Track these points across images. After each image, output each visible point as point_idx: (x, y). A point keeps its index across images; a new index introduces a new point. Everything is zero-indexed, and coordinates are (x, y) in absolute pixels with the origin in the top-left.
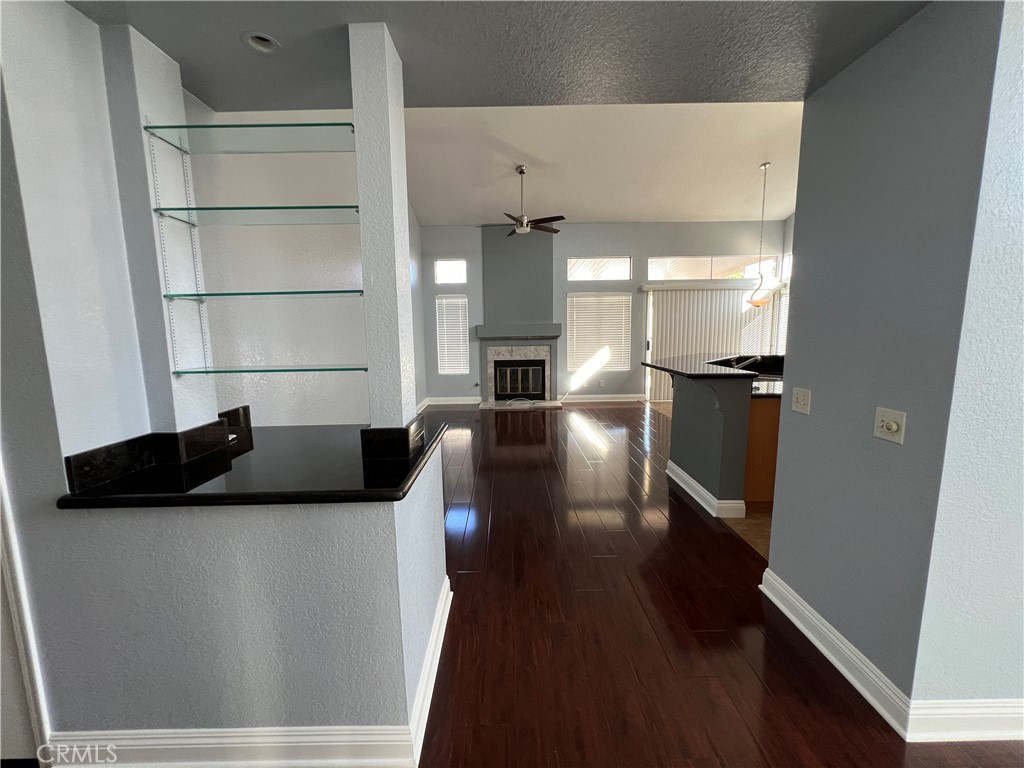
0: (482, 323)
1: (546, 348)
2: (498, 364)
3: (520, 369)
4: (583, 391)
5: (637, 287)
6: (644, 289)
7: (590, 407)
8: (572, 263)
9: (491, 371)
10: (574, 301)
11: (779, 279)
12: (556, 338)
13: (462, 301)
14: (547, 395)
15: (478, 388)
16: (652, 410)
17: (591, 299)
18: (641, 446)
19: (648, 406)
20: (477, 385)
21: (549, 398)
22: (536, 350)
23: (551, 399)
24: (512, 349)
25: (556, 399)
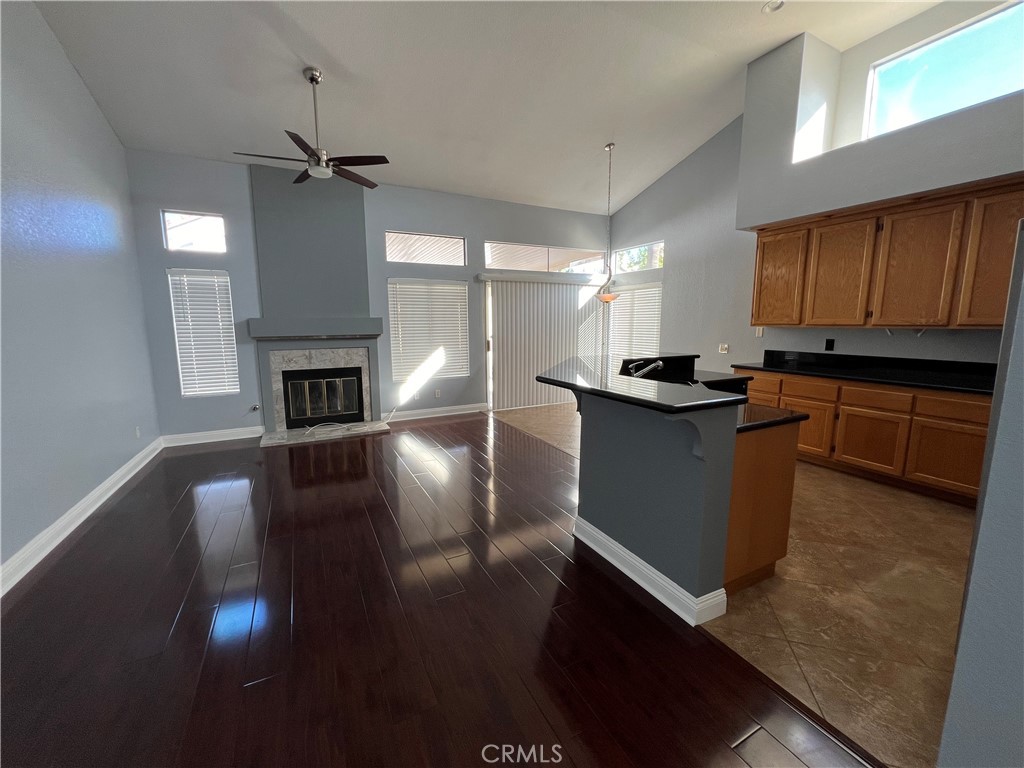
0: (257, 315)
1: (362, 352)
2: (288, 376)
3: (324, 382)
4: (413, 405)
5: (474, 275)
6: (482, 278)
7: (426, 425)
8: (391, 239)
9: (278, 385)
10: (397, 288)
11: (607, 276)
12: (375, 337)
13: (220, 281)
14: (367, 414)
15: (258, 414)
16: (495, 420)
17: (419, 288)
18: (484, 462)
19: (491, 415)
20: (255, 409)
21: (369, 418)
22: (347, 354)
23: (372, 420)
24: (310, 353)
25: (379, 419)
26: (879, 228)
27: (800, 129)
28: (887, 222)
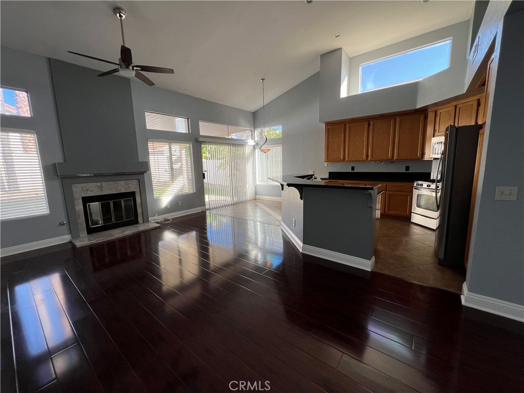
0: (61, 161)
1: (135, 182)
2: (86, 200)
3: (111, 202)
5: (195, 138)
6: (199, 140)
8: (148, 116)
9: (79, 207)
12: (143, 173)
14: (140, 219)
15: (65, 227)
20: (63, 224)
21: (142, 221)
22: (126, 184)
23: (144, 222)
24: (101, 185)
25: (148, 221)
26: (369, 125)
27: (343, 82)
28: (371, 123)
